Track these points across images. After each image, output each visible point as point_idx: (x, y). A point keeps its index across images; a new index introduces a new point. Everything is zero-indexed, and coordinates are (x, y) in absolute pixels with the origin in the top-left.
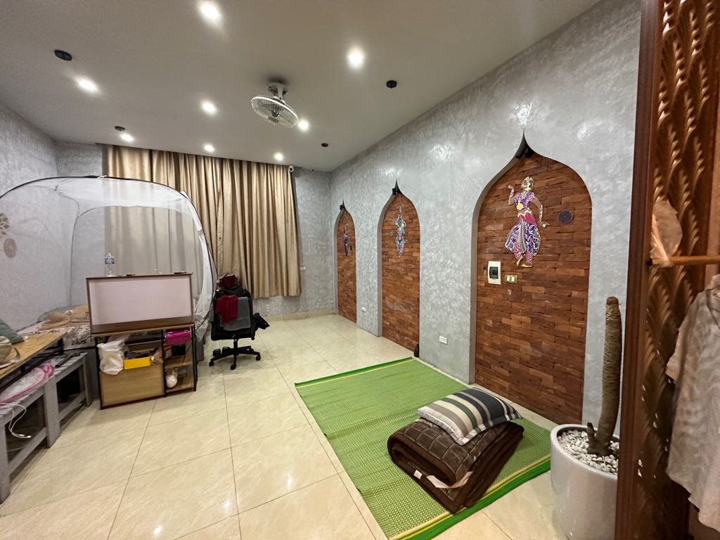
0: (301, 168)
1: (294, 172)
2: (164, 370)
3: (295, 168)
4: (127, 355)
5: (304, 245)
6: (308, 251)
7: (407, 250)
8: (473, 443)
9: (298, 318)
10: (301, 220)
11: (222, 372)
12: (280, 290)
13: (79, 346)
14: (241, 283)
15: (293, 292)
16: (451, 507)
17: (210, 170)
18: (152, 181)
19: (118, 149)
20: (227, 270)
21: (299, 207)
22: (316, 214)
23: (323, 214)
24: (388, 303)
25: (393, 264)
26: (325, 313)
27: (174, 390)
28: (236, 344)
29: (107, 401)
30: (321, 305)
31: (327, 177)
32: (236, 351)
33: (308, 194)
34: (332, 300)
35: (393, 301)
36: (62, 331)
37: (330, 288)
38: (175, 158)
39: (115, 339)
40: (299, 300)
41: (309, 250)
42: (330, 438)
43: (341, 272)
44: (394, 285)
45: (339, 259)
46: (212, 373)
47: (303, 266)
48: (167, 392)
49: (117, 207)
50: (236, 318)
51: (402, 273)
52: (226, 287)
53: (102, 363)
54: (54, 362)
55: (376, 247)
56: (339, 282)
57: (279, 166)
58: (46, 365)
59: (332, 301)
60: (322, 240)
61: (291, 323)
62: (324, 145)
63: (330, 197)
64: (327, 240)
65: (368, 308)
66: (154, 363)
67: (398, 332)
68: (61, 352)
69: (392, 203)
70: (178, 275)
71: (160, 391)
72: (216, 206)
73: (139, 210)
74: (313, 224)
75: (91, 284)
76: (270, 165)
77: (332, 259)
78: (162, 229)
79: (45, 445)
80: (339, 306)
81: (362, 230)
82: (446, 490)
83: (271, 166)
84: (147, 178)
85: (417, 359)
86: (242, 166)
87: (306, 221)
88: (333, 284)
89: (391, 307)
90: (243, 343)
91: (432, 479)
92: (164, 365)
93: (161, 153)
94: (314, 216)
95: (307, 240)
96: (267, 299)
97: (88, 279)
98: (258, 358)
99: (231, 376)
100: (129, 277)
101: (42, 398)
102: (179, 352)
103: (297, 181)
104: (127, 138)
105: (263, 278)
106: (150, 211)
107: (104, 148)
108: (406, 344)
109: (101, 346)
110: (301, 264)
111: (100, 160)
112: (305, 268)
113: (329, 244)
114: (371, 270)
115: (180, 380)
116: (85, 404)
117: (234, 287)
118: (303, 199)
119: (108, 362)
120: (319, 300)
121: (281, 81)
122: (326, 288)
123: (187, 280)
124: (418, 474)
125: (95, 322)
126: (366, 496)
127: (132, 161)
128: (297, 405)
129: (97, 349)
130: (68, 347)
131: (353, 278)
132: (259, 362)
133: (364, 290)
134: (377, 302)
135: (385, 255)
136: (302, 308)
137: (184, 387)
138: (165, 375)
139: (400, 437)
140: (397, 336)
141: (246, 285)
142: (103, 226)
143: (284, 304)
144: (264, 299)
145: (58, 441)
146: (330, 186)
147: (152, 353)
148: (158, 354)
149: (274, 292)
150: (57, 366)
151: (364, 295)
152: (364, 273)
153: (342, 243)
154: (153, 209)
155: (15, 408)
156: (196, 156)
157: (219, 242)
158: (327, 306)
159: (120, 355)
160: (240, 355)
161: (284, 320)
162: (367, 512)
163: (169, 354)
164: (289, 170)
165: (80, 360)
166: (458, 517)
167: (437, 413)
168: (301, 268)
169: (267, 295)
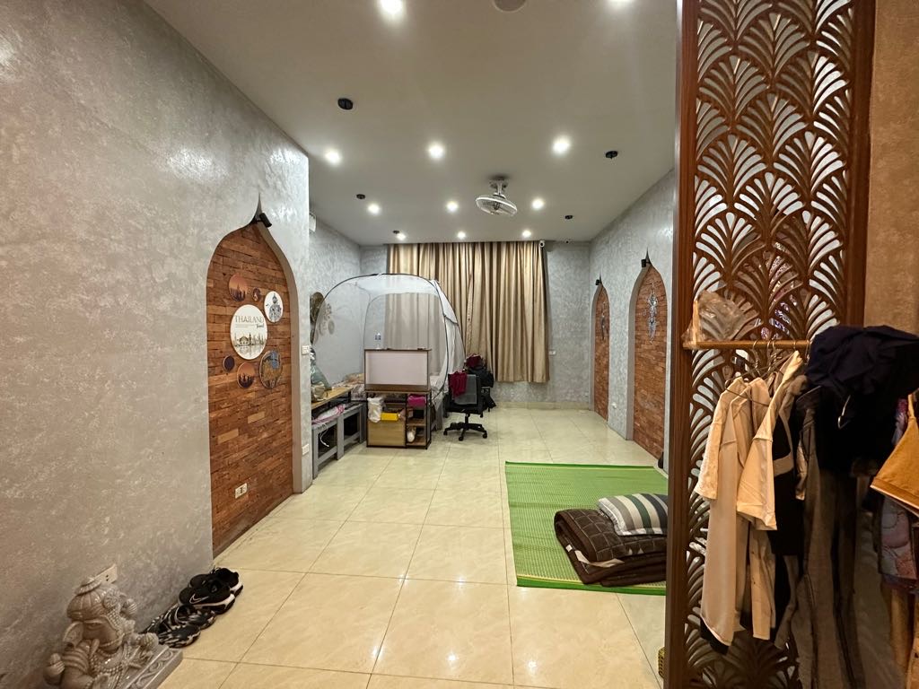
0: (554, 241)
1: (545, 247)
2: (406, 426)
3: (546, 242)
4: (384, 410)
5: (554, 326)
6: (558, 333)
7: (658, 334)
8: (636, 538)
9: (544, 409)
10: (553, 299)
11: (452, 441)
12: (525, 375)
13: (359, 399)
14: (486, 365)
15: (539, 378)
16: (584, 577)
17: (464, 255)
18: (418, 275)
19: (396, 246)
20: (474, 352)
21: (551, 285)
22: (570, 291)
23: (580, 291)
24: (639, 399)
25: (645, 351)
26: (575, 406)
27: (413, 444)
28: (467, 419)
29: (371, 441)
30: (572, 397)
31: (584, 248)
32: (466, 426)
33: (562, 269)
34: (587, 392)
35: (644, 397)
36: (351, 386)
37: (585, 377)
38: (436, 248)
39: (379, 395)
40: (546, 389)
41: (561, 332)
42: (512, 505)
43: (597, 359)
44: (645, 377)
45: (596, 343)
46: (443, 440)
47: (552, 350)
48: (408, 446)
49: (394, 295)
50: (464, 393)
51: (653, 362)
52: (470, 367)
53: (369, 412)
54: (344, 406)
55: (627, 330)
56: (596, 372)
57: (529, 242)
58: (341, 406)
59: (586, 394)
60: (577, 321)
61: (536, 412)
62: (568, 217)
63: (589, 271)
64: (584, 321)
65: (618, 403)
66: (400, 419)
67: (648, 436)
68: (350, 401)
69: (646, 276)
70: (420, 350)
71: (402, 443)
72: (467, 289)
73: (408, 295)
74: (567, 303)
75: (367, 354)
76: (520, 242)
77: (588, 343)
78: (423, 313)
79: (335, 458)
80: (595, 401)
81: (616, 309)
82: (586, 564)
83: (520, 244)
84: (415, 273)
85: (660, 470)
86: (491, 247)
87: (559, 300)
88: (588, 373)
89: (642, 405)
90: (474, 419)
91: (578, 553)
92: (406, 422)
93: (426, 245)
94: (568, 294)
95: (558, 321)
96: (511, 383)
97: (365, 350)
98: (485, 436)
99: (458, 446)
100: (388, 350)
101: (336, 425)
102: (418, 415)
103: (549, 256)
104: (401, 237)
105: (507, 363)
106: (415, 296)
107: (388, 246)
108: (654, 452)
109: (369, 399)
110: (550, 348)
111: (385, 257)
112: (554, 353)
113: (585, 325)
114: (622, 359)
115: (417, 438)
116: (358, 441)
117: (478, 368)
118: (556, 275)
119: (372, 413)
120: (570, 391)
121: (501, 178)
122: (579, 377)
123: (425, 355)
124: (569, 548)
125: (367, 382)
126: (516, 547)
127: (406, 255)
128: (498, 477)
129: (367, 402)
130: (353, 399)
131: (607, 367)
132: (484, 440)
133: (615, 381)
134: (626, 397)
135: (637, 339)
136: (549, 398)
137: (419, 444)
138: (406, 431)
139: (564, 516)
140: (647, 441)
141: (491, 367)
142: (384, 310)
143: (530, 391)
144: (508, 382)
145: (342, 458)
146: (589, 257)
147: (399, 411)
148: (403, 412)
149: (519, 377)
150: (346, 409)
151: (615, 387)
152: (616, 360)
153: (599, 325)
154: (418, 294)
155: (323, 426)
156: (453, 244)
157: (468, 324)
158: (580, 399)
159: (380, 408)
160: (470, 430)
161: (528, 408)
162: (511, 555)
163: (411, 415)
164: (540, 246)
165: (358, 408)
166: (586, 587)
167: (611, 505)
168: (550, 353)
169: (511, 379)
